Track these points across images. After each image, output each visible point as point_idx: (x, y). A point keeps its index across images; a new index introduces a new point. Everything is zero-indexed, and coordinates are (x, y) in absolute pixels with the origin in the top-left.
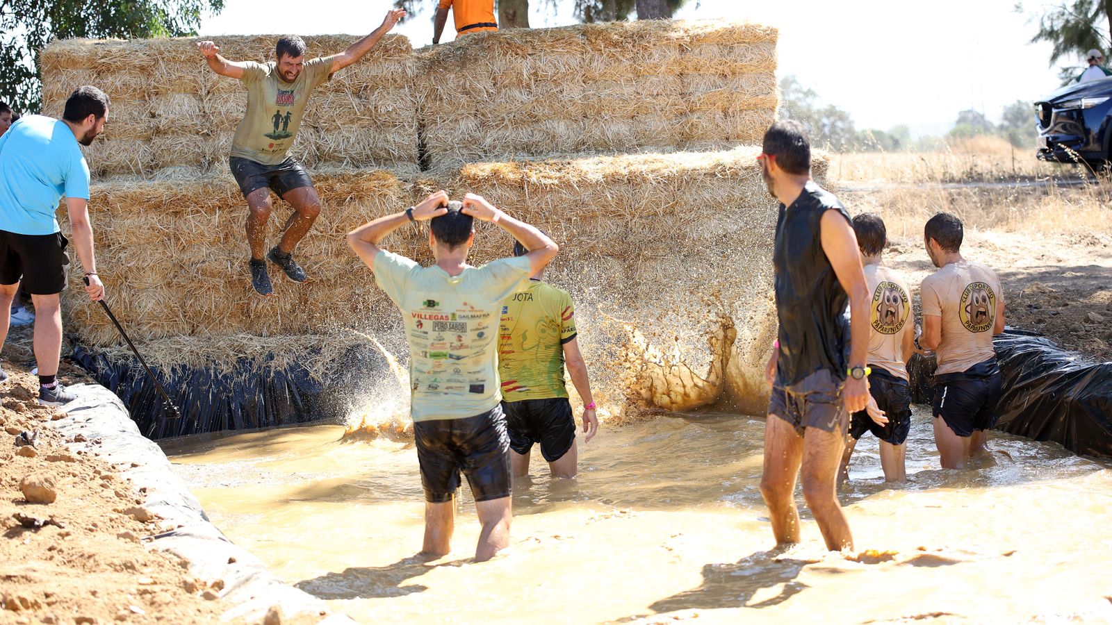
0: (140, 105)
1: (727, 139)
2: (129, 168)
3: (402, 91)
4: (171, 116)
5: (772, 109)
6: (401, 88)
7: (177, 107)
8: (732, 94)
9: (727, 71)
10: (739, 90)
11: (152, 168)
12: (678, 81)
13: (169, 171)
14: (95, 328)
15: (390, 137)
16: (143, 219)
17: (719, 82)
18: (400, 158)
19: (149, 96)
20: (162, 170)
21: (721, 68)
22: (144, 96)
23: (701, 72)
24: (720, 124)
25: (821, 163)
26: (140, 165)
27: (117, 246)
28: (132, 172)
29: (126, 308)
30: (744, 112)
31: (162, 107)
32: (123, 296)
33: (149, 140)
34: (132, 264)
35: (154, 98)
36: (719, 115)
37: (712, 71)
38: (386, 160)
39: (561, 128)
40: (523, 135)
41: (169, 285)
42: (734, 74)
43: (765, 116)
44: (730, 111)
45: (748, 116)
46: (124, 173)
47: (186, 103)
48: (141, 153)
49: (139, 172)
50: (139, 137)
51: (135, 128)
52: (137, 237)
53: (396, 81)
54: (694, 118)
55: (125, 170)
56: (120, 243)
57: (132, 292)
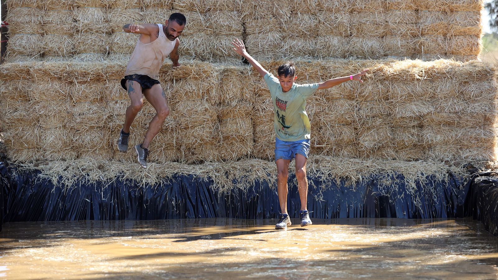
0: (67, 13)
1: (446, 54)
2: (58, 53)
3: (232, 13)
4: (86, 22)
5: (477, 36)
6: (232, 11)
7: (90, 16)
8: (449, 25)
9: (447, 10)
10: (454, 22)
11: (73, 53)
12: (414, 14)
13: (83, 56)
14: (18, 151)
15: (223, 42)
16: (50, 85)
17: (442, 16)
18: (229, 55)
19: (73, 8)
20: (79, 55)
21: (442, 7)
22: (70, 8)
23: (430, 10)
24: (441, 44)
25: (489, 73)
26: (65, 51)
27: (34, 100)
28: (60, 56)
29: (37, 140)
30: (457, 37)
31: (80, 15)
32: (35, 132)
33: (71, 35)
34: (42, 112)
35: (76, 8)
36: (440, 39)
37: (437, 9)
38: (221, 56)
39: (335, 41)
40: (310, 45)
41: (64, 126)
42: (452, 11)
43: (471, 40)
44: (448, 35)
45: (460, 40)
46: (55, 56)
47: (96, 13)
48: (66, 43)
49: (64, 56)
50: (66, 34)
51: (63, 28)
52: (46, 96)
53: (228, 7)
54: (422, 39)
55: (56, 54)
56: (36, 100)
57: (42, 130)
